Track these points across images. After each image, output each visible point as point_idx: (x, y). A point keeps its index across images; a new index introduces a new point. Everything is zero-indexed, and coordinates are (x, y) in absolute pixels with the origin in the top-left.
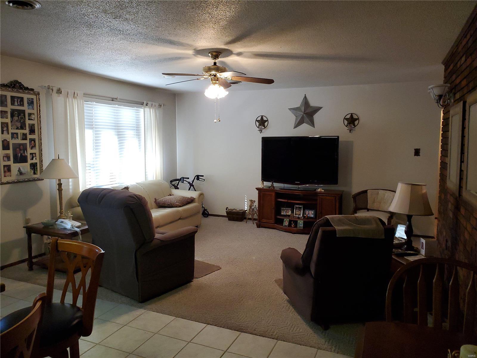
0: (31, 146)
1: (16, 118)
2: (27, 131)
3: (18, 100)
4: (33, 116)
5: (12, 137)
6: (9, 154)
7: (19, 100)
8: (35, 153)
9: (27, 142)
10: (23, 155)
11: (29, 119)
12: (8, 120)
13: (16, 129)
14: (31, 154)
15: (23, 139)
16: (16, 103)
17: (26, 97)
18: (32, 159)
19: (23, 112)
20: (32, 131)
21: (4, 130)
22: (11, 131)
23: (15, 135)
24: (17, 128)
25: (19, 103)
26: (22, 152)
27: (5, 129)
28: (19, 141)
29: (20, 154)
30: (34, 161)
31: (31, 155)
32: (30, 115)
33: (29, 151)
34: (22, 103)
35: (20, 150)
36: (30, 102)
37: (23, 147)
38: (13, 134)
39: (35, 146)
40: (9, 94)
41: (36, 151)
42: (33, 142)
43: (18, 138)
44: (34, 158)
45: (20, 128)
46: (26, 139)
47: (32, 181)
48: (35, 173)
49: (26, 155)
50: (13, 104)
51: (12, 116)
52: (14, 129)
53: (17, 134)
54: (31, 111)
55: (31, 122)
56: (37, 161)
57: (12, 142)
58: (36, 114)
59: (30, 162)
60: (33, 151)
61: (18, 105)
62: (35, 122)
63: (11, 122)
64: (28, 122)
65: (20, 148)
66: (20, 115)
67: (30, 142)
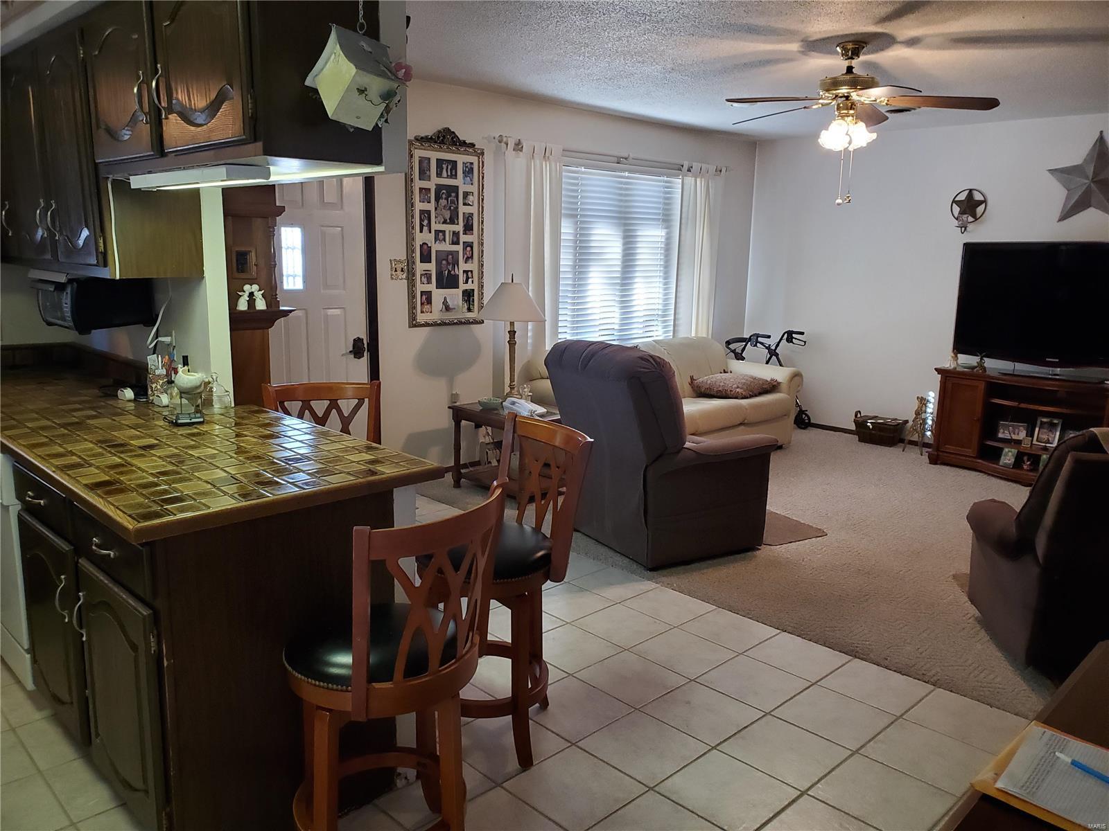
0: (466, 256)
1: (443, 202)
2: (459, 228)
3: (447, 168)
4: (471, 198)
5: (436, 239)
6: (430, 271)
7: (449, 167)
8: (472, 271)
9: (459, 248)
10: (452, 272)
11: (465, 204)
12: (431, 207)
13: (443, 223)
14: (464, 271)
15: (453, 243)
16: (444, 174)
17: (461, 159)
18: (467, 282)
19: (455, 189)
20: (468, 228)
21: (423, 225)
22: (435, 227)
23: (441, 234)
24: (445, 222)
25: (449, 174)
26: (450, 268)
27: (425, 223)
28: (446, 247)
29: (446, 272)
30: (469, 286)
31: (465, 275)
32: (466, 194)
33: (463, 266)
34: (454, 173)
35: (448, 263)
36: (467, 169)
37: (453, 257)
38: (437, 232)
39: (472, 257)
40: (434, 155)
41: (473, 266)
42: (469, 249)
43: (445, 241)
44: (470, 280)
45: (448, 221)
46: (457, 243)
47: (464, 323)
48: (469, 310)
49: (457, 273)
50: (439, 175)
51: (437, 199)
52: (439, 223)
53: (444, 232)
54: (468, 188)
55: (467, 209)
56: (475, 287)
57: (436, 247)
58: (476, 194)
59: (463, 287)
60: (468, 267)
61: (448, 175)
62: (473, 210)
63: (436, 209)
64: (462, 209)
65: (447, 260)
66: (450, 196)
67: (465, 249)
